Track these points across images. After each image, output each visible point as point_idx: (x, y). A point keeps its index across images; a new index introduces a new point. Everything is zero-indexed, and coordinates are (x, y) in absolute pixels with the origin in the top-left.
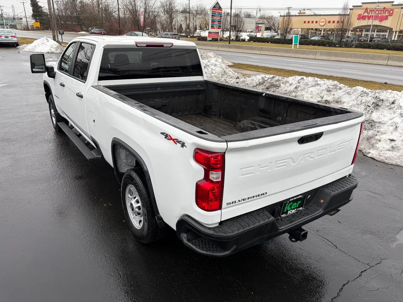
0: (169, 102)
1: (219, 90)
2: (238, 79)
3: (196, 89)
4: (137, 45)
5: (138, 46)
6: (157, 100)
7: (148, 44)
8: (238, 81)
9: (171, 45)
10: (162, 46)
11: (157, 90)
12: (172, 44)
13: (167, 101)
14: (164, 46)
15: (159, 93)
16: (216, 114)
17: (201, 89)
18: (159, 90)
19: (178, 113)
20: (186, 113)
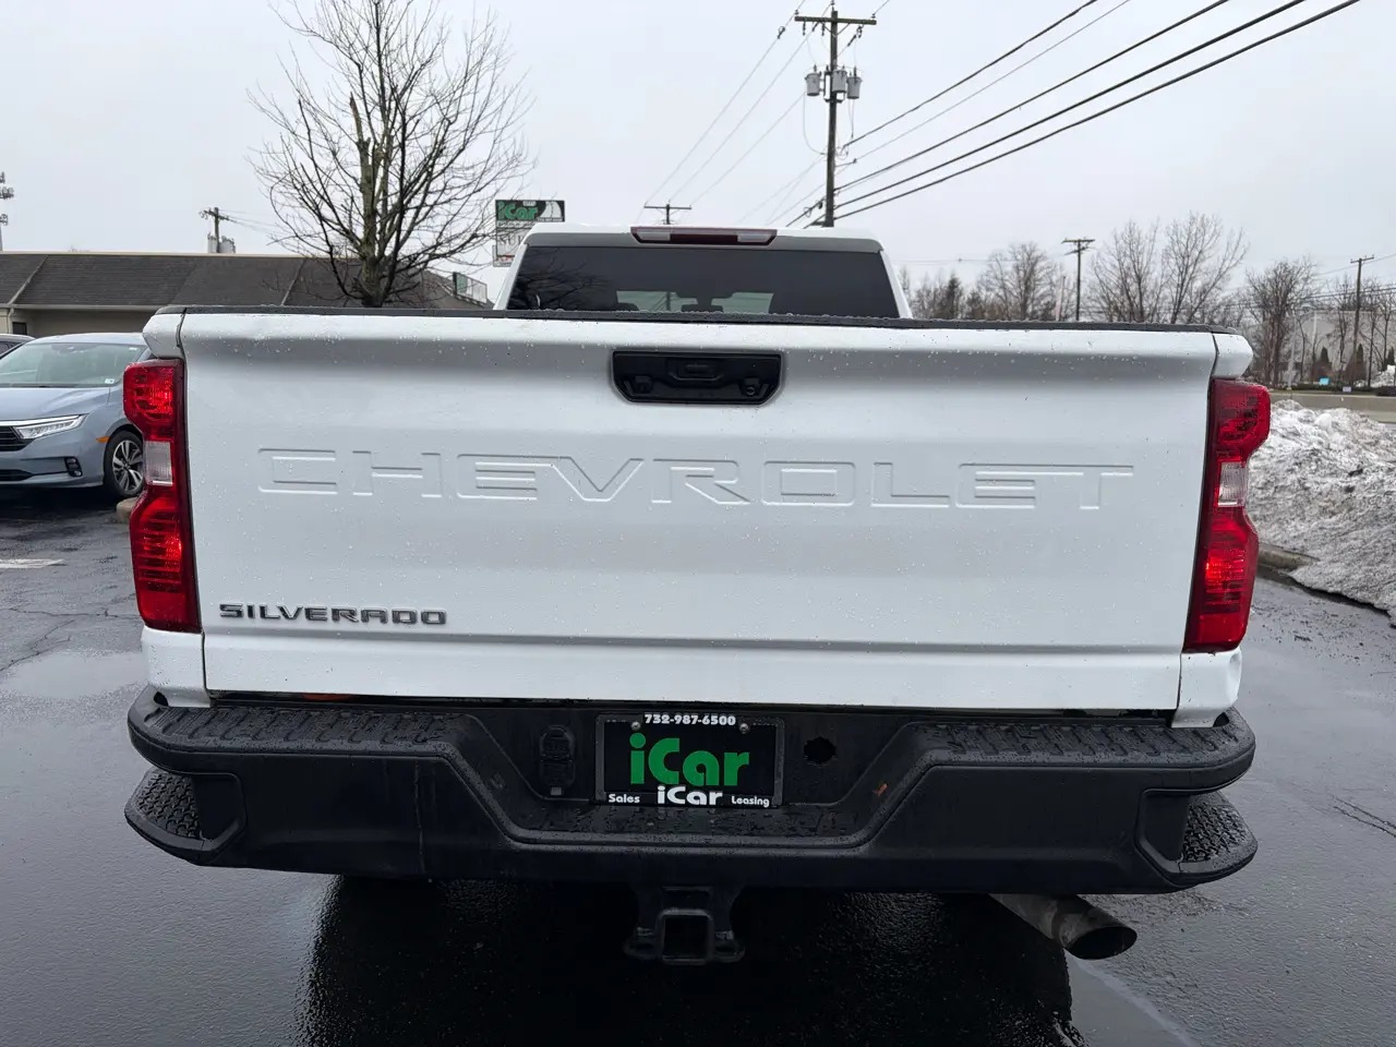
2: (1356, 478)
4: (636, 236)
7: (677, 233)
8: (1351, 484)
9: (768, 236)
10: (732, 240)
14: (739, 239)
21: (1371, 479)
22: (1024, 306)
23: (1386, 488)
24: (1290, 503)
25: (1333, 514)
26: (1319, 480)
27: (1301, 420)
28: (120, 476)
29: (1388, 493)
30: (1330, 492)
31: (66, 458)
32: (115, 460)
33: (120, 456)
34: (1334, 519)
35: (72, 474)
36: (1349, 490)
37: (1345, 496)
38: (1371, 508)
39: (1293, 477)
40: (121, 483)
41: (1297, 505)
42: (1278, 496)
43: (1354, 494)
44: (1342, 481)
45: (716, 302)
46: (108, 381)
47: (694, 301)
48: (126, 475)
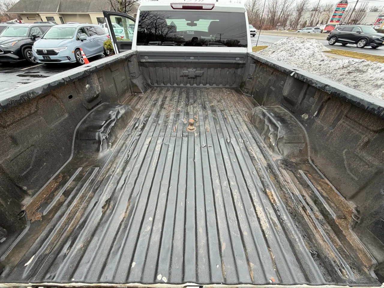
0: (203, 73)
1: (256, 65)
2: (322, 62)
3: (234, 61)
4: (172, 7)
5: (174, 7)
6: (191, 70)
7: (184, 5)
10: (201, 8)
11: (190, 59)
12: (214, 5)
13: (202, 72)
14: (203, 8)
15: (191, 63)
16: (248, 92)
17: (241, 62)
18: (192, 59)
19: (212, 85)
20: (221, 86)
21: (326, 62)
22: (253, 10)
23: (329, 66)
24: (307, 67)
25: (316, 71)
26: (313, 61)
27: (310, 45)
28: (80, 60)
29: (329, 67)
30: (316, 65)
31: (67, 57)
32: (77, 56)
33: (78, 55)
34: (316, 72)
35: (70, 60)
36: (320, 65)
37: (319, 66)
38: (325, 70)
39: (308, 61)
40: (80, 61)
41: (308, 68)
42: (304, 65)
43: (321, 66)
44: (319, 63)
45: (195, 22)
46: (71, 37)
47: (190, 22)
48: (81, 60)
